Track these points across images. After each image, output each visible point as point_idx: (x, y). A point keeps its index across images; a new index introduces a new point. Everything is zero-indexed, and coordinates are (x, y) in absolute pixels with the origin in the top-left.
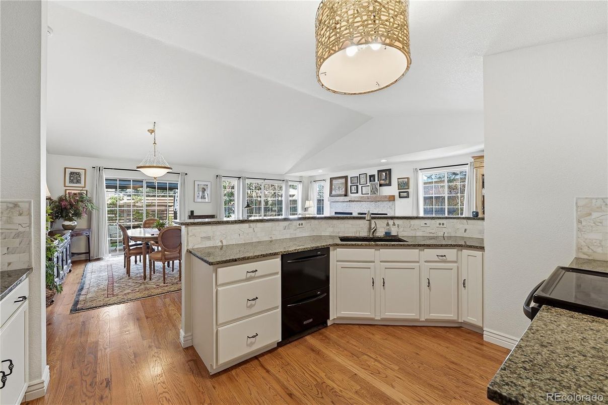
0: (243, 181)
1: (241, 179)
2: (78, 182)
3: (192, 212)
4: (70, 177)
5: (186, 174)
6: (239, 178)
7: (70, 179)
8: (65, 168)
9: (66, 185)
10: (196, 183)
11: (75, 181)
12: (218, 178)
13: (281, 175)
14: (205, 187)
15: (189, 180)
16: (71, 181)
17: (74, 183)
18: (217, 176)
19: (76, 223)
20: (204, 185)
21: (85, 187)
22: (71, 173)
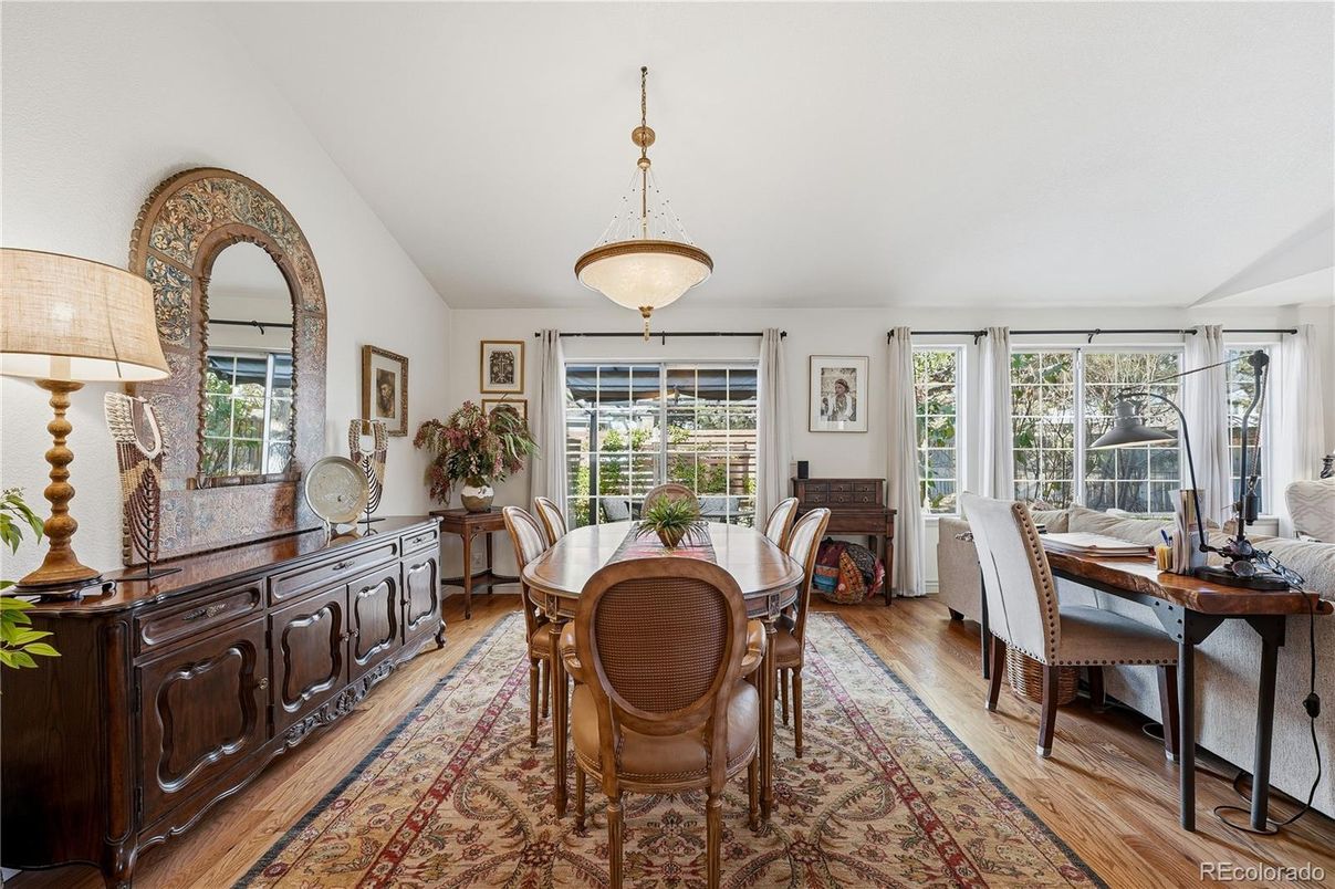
0: (995, 350)
1: (987, 341)
2: (509, 378)
3: (803, 467)
4: (492, 366)
5: (784, 334)
6: (979, 334)
7: (492, 372)
8: (482, 343)
9: (485, 389)
10: (817, 365)
11: (501, 376)
12: (894, 340)
13: (1178, 308)
14: (845, 377)
15: (794, 355)
16: (495, 378)
17: (499, 382)
18: (891, 334)
19: (489, 492)
20: (844, 370)
21: (521, 393)
22: (495, 356)
